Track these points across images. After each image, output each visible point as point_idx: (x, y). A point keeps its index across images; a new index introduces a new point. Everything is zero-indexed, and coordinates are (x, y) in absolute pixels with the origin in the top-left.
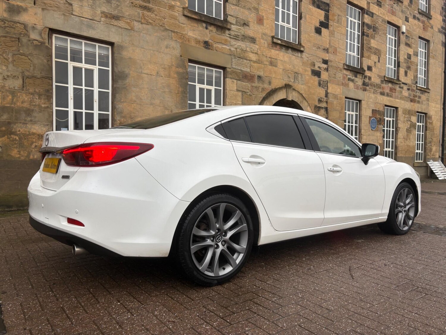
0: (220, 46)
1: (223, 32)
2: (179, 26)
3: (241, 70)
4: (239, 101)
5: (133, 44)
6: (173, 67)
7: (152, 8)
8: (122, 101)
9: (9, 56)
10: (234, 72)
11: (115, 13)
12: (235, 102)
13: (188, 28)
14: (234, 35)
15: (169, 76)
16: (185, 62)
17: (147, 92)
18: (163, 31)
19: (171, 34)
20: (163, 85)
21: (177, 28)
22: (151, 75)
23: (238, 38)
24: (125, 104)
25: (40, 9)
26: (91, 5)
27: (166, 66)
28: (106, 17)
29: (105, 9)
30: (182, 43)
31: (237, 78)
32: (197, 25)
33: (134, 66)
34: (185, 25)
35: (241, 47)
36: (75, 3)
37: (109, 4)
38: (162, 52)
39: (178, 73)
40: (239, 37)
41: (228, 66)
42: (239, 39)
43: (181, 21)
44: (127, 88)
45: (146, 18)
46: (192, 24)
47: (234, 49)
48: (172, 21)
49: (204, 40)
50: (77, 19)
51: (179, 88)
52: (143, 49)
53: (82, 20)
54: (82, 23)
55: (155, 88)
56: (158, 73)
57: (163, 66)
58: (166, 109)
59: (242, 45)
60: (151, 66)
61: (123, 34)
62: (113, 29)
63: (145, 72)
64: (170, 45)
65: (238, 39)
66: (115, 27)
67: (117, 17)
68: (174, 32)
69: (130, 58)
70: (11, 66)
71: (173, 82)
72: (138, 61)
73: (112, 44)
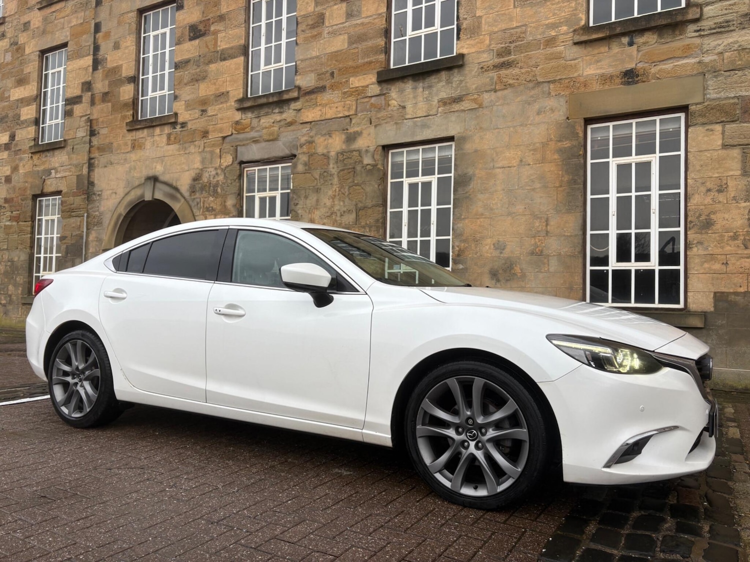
0: (668, 66)
1: (677, 32)
2: (565, 67)
3: (738, 98)
4: (732, 170)
5: (481, 128)
6: (550, 143)
7: (513, 61)
8: (463, 217)
9: (346, 190)
10: (712, 109)
11: (455, 94)
12: (717, 175)
13: (585, 62)
14: (714, 26)
15: (543, 160)
16: (577, 127)
17: (501, 196)
18: (533, 88)
19: (547, 88)
20: (532, 177)
21: (559, 73)
22: (509, 167)
23: (729, 26)
24: (467, 221)
25: (373, 127)
26: (426, 98)
27: (538, 145)
28: (445, 104)
29: (443, 95)
30: (572, 93)
31: (724, 119)
32: (607, 49)
33: (481, 161)
34: (580, 60)
35: (736, 46)
36: (409, 103)
37: (450, 85)
38: (530, 124)
39: (560, 151)
40: (731, 23)
41: (693, 100)
42: (732, 28)
43: (572, 56)
44: (471, 197)
45: (504, 80)
46: (596, 51)
47: (715, 57)
48: (553, 63)
49: (624, 70)
50: (410, 123)
51: (563, 176)
52: (497, 130)
53: (416, 121)
54: (415, 124)
55: (517, 187)
56: (521, 161)
57: (531, 147)
58: (536, 217)
59: (740, 39)
60: (510, 153)
61: (467, 119)
62: (453, 118)
63: (500, 165)
64: (545, 108)
65: (727, 29)
66: (456, 114)
67: (459, 98)
68: (554, 82)
69: (476, 151)
70: (347, 200)
71: (552, 170)
72: (489, 151)
73: (451, 139)
